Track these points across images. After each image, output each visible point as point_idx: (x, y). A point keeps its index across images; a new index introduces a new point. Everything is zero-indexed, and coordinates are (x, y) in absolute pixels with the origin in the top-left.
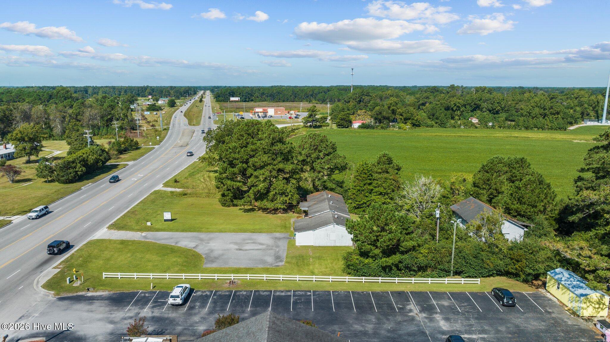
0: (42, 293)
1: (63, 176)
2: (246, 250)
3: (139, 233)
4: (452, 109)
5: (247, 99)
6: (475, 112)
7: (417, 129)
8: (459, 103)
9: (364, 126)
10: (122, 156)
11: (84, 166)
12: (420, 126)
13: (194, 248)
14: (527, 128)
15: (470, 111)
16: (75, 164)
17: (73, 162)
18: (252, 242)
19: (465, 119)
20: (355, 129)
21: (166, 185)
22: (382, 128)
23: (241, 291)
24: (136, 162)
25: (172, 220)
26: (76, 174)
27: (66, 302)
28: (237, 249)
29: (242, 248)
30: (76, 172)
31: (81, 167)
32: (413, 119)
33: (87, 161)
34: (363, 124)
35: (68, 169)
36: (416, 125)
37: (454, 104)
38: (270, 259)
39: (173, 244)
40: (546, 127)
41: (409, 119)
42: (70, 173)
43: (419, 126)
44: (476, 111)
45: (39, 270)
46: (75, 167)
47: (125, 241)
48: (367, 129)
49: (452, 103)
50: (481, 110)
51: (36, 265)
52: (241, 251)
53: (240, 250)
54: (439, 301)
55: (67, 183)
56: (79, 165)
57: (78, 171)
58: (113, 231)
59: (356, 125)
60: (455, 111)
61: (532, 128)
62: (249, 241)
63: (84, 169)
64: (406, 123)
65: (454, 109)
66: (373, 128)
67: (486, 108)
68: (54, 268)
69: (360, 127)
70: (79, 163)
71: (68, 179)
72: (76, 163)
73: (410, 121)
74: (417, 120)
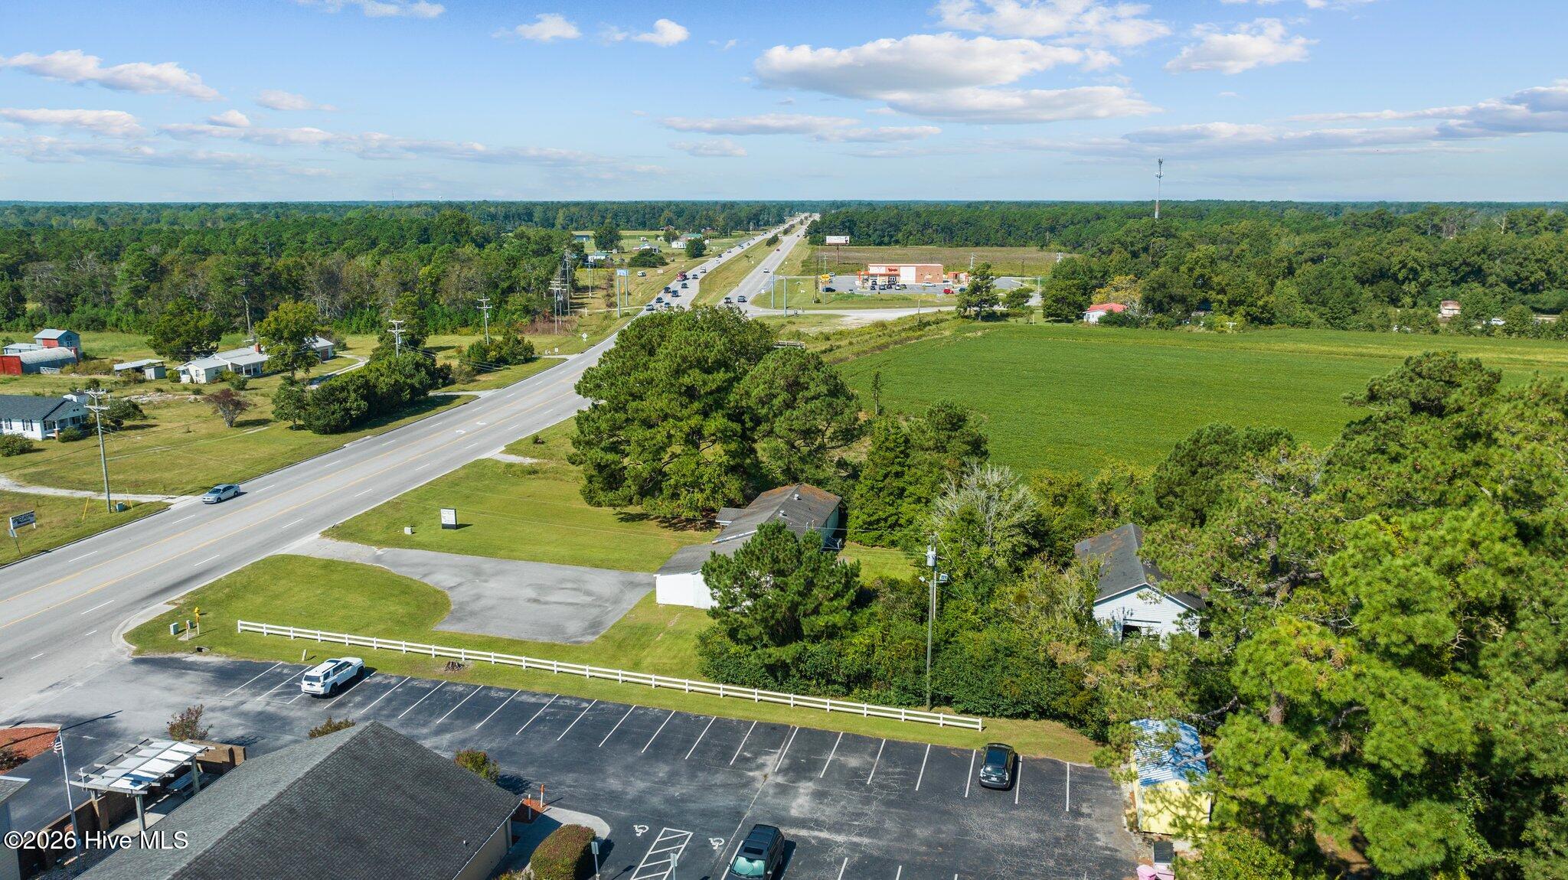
0: (119, 646)
1: (318, 419)
2: (546, 603)
3: (375, 548)
4: (1395, 277)
5: (886, 239)
6: (1464, 285)
7: (1264, 330)
8: (1415, 260)
9: (1112, 320)
10: (483, 378)
11: (364, 398)
12: (1272, 324)
13: (451, 588)
15: (1449, 283)
16: (345, 394)
17: (343, 389)
18: (575, 586)
19: (1430, 304)
20: (1094, 326)
21: (511, 450)
22: (1161, 324)
23: (456, 684)
24: (501, 391)
25: (457, 527)
26: (346, 414)
27: (143, 668)
28: (529, 600)
29: (542, 599)
30: (347, 410)
31: (356, 400)
32: (1252, 305)
33: (375, 386)
34: (1110, 313)
35: (328, 405)
36: (1261, 319)
37: (1400, 262)
38: (573, 627)
39: (416, 578)
41: (1241, 303)
42: (333, 413)
44: (1466, 282)
45: (143, 604)
46: (345, 400)
47: (333, 561)
48: (1120, 326)
49: (1395, 260)
50: (1484, 282)
51: (144, 595)
52: (535, 606)
53: (536, 601)
54: (842, 755)
55: (326, 433)
56: (353, 395)
57: (351, 409)
58: (327, 540)
60: (1403, 282)
62: (569, 585)
63: (363, 404)
64: (1231, 314)
65: (1400, 276)
66: (1137, 325)
67: (1498, 276)
68: (168, 603)
70: (355, 391)
71: (328, 425)
72: (348, 392)
73: (1242, 309)
74: (1264, 307)
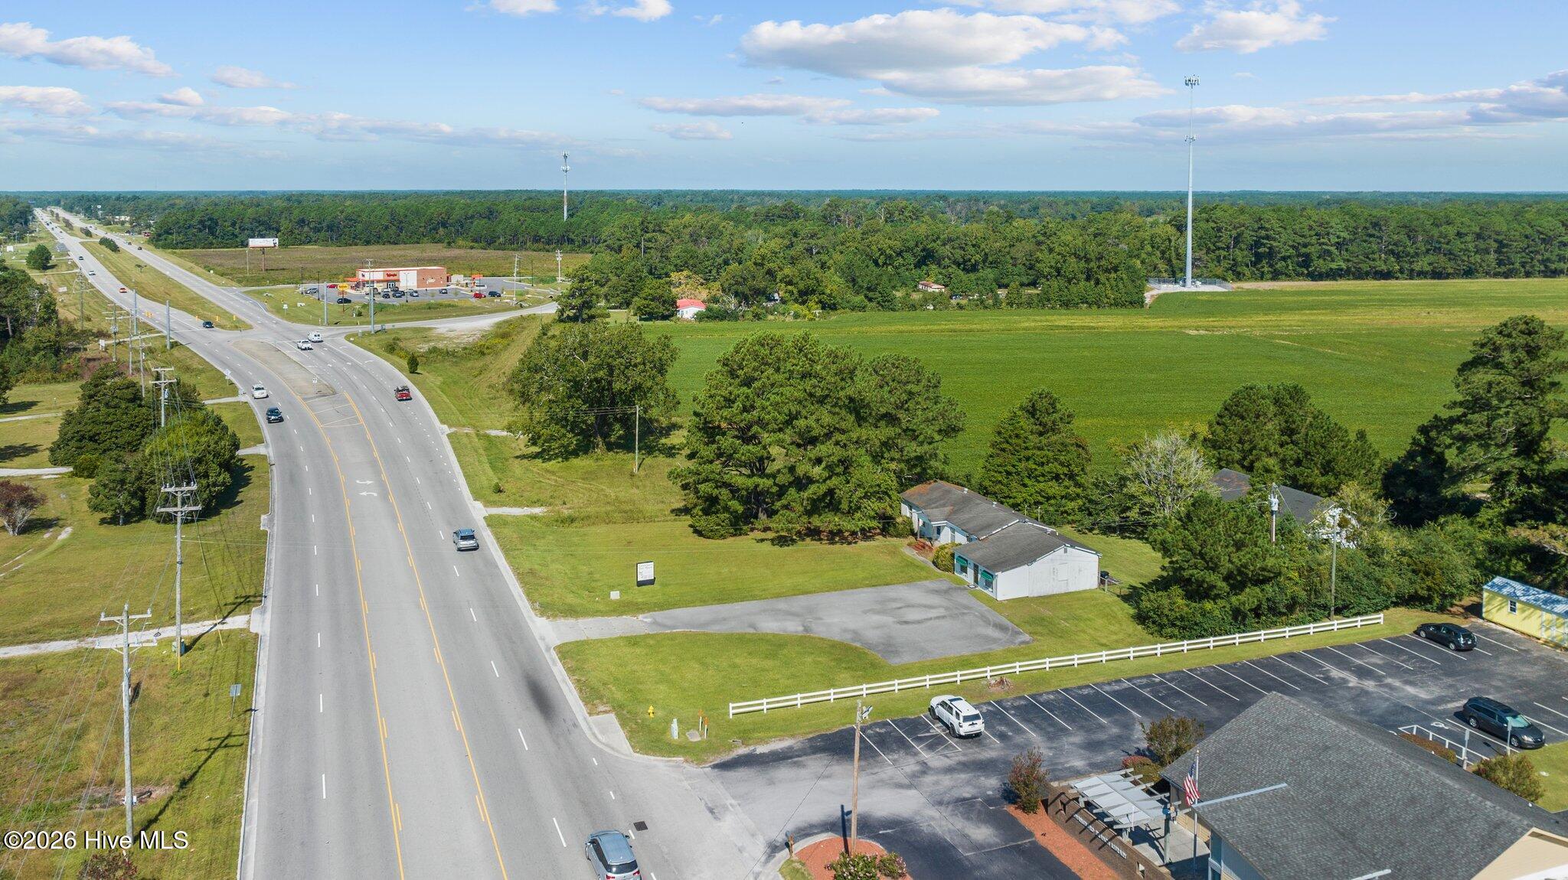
0: (660, 764)
2: (919, 622)
6: (925, 267)
7: (832, 315)
8: (891, 247)
9: (709, 316)
12: (836, 309)
13: (806, 632)
14: (1067, 306)
15: (912, 266)
20: (688, 321)
22: (757, 316)
24: (269, 445)
25: (652, 581)
29: (906, 620)
32: (822, 293)
34: (706, 308)
36: (829, 306)
37: (879, 250)
38: (992, 633)
39: (751, 630)
40: (1105, 300)
41: (813, 292)
43: (833, 307)
44: (926, 265)
49: (875, 248)
50: (939, 264)
59: (688, 312)
61: (1078, 304)
62: (897, 605)
64: (805, 303)
65: (880, 262)
67: (950, 259)
68: (591, 714)
69: (700, 317)
73: (815, 298)
74: (830, 295)
